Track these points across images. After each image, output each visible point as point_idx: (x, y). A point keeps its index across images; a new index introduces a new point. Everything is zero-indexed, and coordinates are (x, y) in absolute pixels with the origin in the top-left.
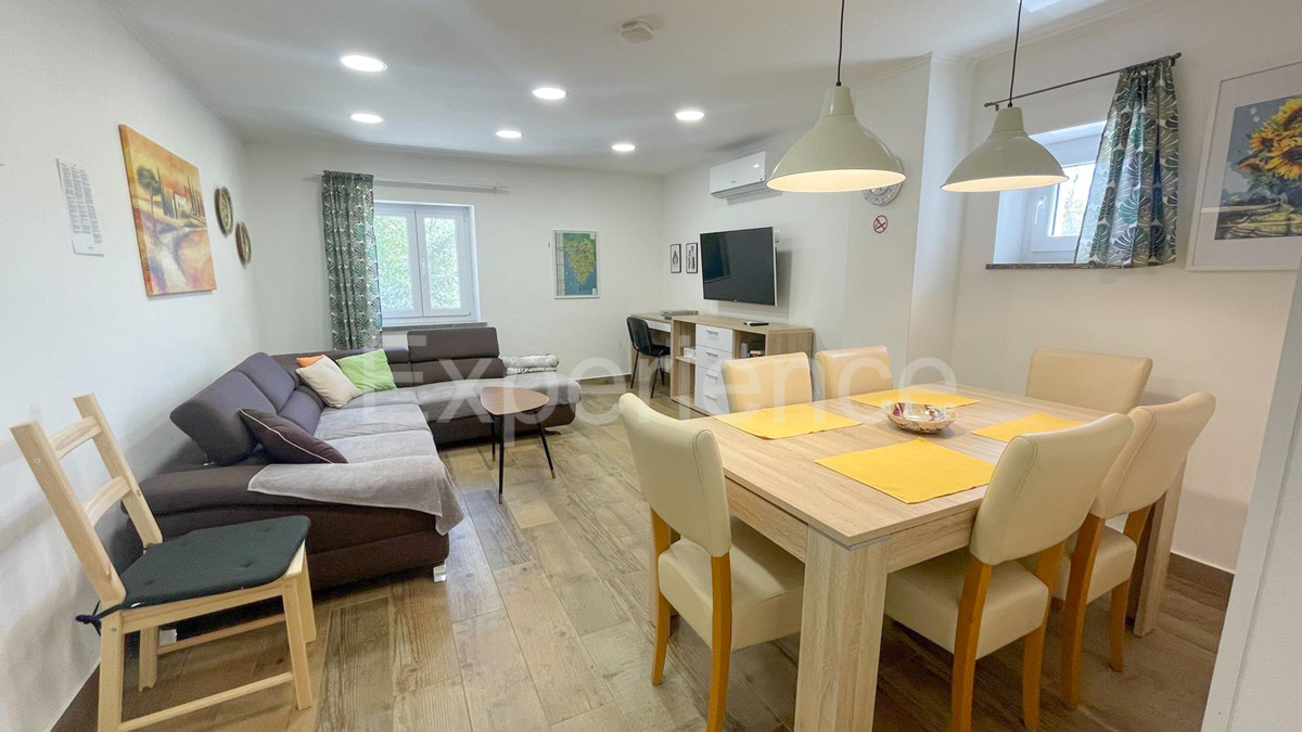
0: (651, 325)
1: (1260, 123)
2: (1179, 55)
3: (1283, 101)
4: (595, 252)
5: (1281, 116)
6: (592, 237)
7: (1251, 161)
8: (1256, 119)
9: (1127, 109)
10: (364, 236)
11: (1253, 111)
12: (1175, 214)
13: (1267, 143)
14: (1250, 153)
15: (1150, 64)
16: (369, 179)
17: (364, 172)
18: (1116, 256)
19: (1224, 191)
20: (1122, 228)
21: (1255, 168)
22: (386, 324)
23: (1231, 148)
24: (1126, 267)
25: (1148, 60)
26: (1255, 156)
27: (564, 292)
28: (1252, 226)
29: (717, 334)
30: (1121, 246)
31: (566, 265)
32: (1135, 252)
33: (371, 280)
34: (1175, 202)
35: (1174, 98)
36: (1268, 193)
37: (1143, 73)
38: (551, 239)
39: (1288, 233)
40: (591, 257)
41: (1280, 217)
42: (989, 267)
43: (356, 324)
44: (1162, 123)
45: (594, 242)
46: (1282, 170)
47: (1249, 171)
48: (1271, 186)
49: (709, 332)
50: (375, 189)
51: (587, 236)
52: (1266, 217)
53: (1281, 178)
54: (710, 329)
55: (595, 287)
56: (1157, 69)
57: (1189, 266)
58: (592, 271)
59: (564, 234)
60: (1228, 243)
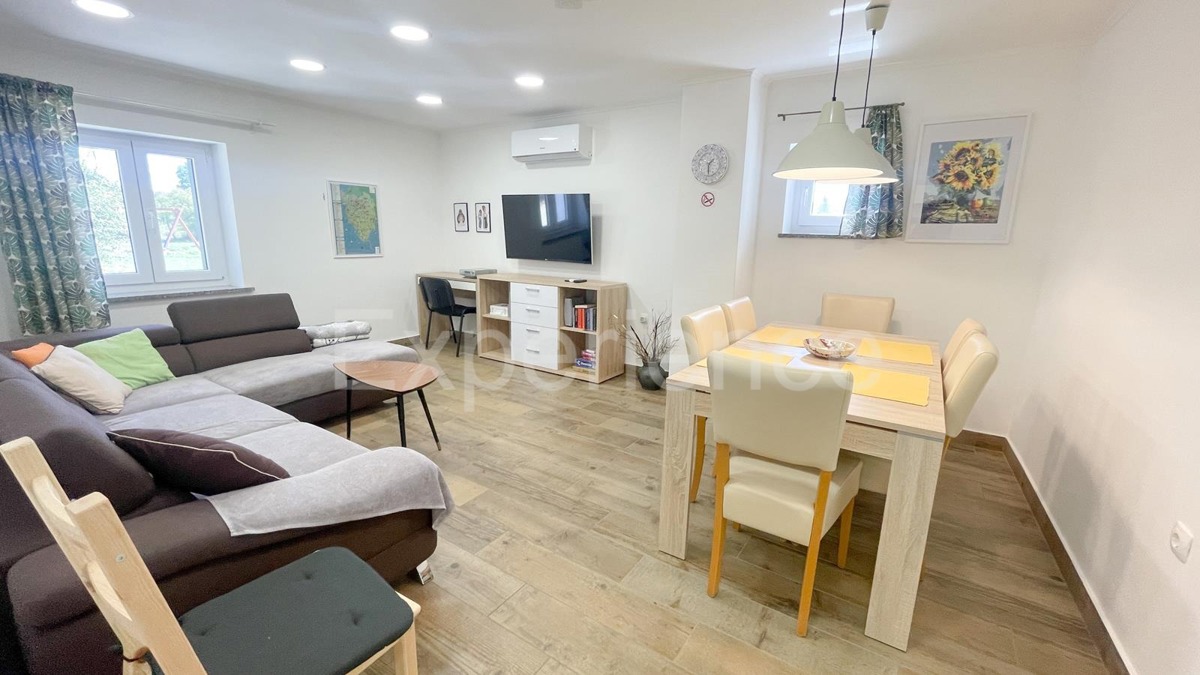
0: (454, 285)
1: (943, 155)
2: (903, 104)
3: (955, 143)
4: (375, 208)
5: (954, 152)
6: (372, 191)
7: (939, 177)
8: (942, 152)
9: (875, 135)
10: (64, 172)
11: (940, 146)
12: (902, 206)
13: (947, 167)
14: (939, 171)
15: (887, 106)
16: (66, 93)
17: (56, 80)
18: (869, 231)
19: (925, 194)
20: (872, 213)
21: (942, 182)
22: (112, 293)
23: (929, 169)
24: (873, 238)
25: (886, 104)
26: (941, 174)
27: (344, 251)
28: (940, 216)
29: (538, 291)
30: (871, 225)
31: (345, 220)
32: (878, 228)
33: (81, 234)
34: (902, 198)
35: (900, 131)
36: (947, 197)
37: (884, 112)
38: (327, 191)
39: (957, 222)
40: (372, 213)
41: (952, 212)
42: (781, 236)
43: (66, 295)
44: (895, 146)
45: (373, 196)
46: (954, 184)
47: (938, 182)
48: (949, 193)
49: (528, 290)
50: (76, 107)
51: (366, 189)
52: (946, 211)
53: (954, 188)
54: (529, 286)
55: (378, 245)
56: (891, 111)
57: (907, 240)
58: (374, 227)
59: (341, 186)
60: (927, 225)
